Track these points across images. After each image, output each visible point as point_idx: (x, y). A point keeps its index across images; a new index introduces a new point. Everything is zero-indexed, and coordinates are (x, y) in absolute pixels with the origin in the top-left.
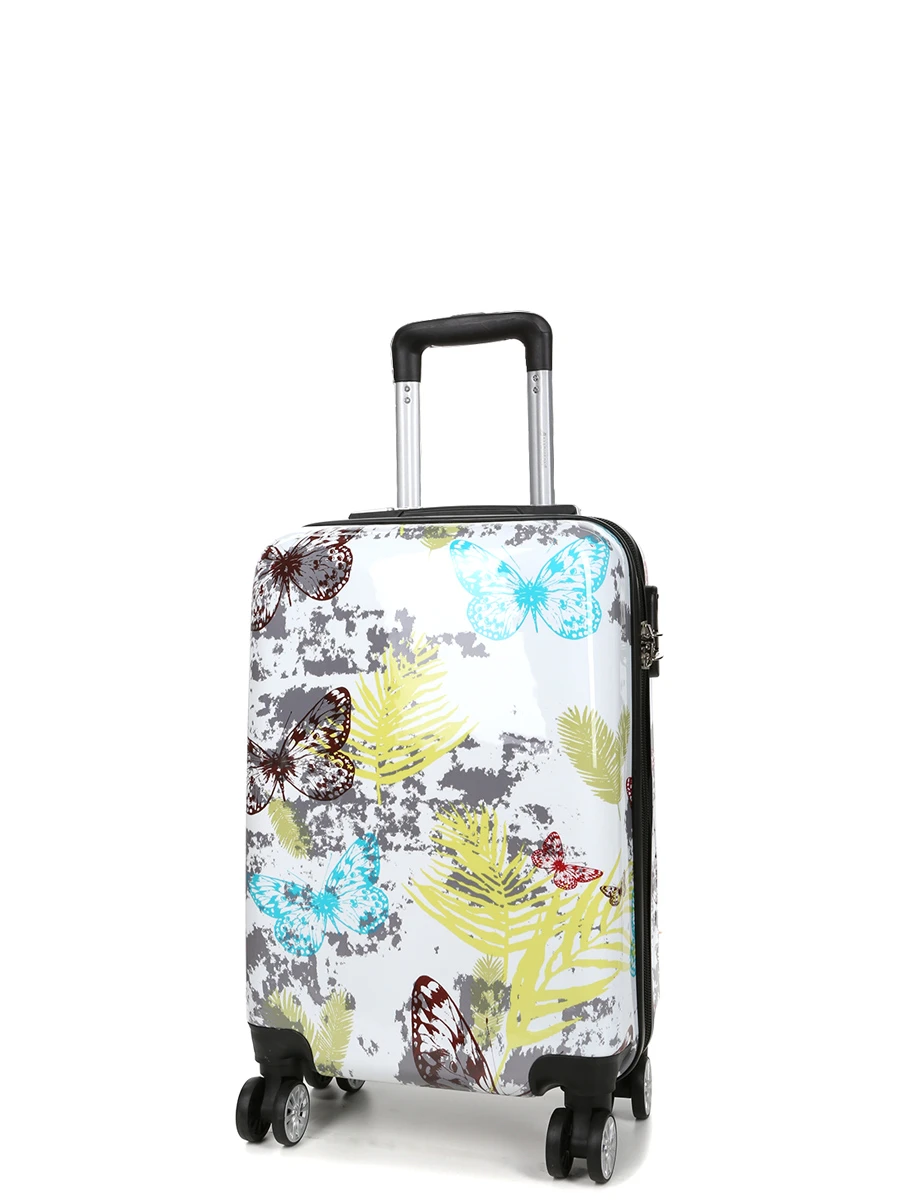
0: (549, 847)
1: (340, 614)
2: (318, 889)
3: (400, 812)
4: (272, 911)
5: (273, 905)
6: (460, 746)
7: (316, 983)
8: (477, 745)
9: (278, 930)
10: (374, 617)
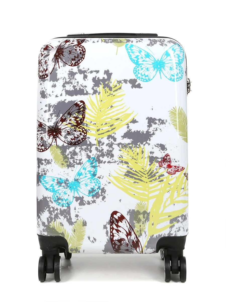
0: (165, 159)
1: (81, 72)
2: (71, 180)
3: (105, 148)
4: (52, 190)
5: (52, 187)
6: (131, 122)
7: (70, 217)
8: (137, 122)
9: (54, 197)
10: (95, 73)
